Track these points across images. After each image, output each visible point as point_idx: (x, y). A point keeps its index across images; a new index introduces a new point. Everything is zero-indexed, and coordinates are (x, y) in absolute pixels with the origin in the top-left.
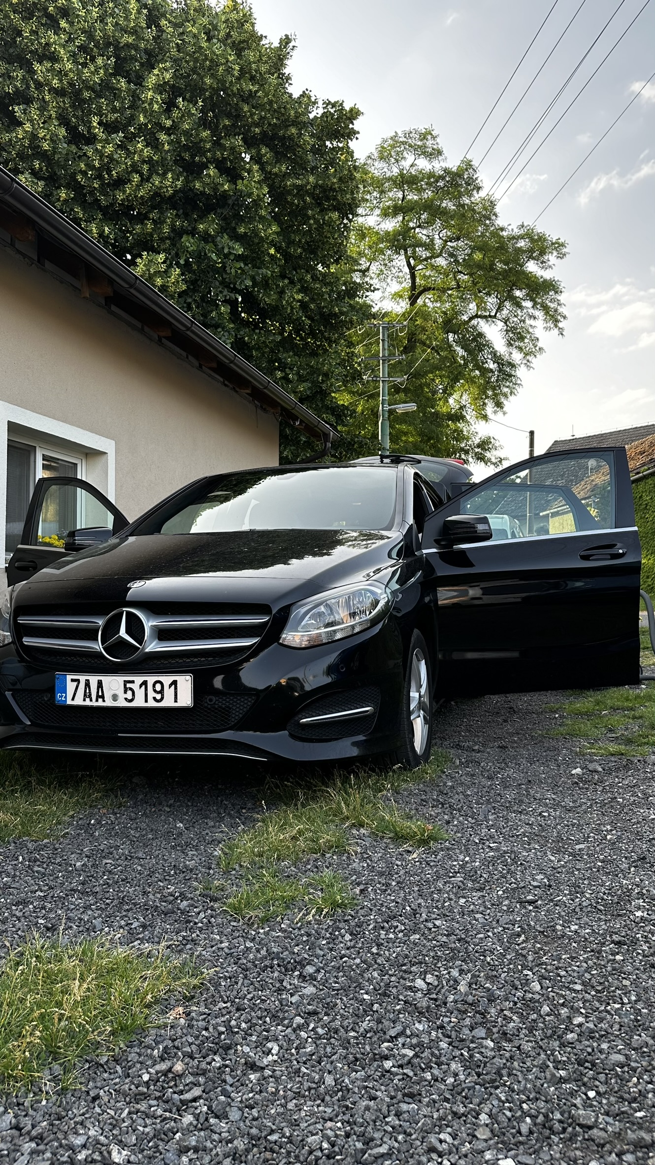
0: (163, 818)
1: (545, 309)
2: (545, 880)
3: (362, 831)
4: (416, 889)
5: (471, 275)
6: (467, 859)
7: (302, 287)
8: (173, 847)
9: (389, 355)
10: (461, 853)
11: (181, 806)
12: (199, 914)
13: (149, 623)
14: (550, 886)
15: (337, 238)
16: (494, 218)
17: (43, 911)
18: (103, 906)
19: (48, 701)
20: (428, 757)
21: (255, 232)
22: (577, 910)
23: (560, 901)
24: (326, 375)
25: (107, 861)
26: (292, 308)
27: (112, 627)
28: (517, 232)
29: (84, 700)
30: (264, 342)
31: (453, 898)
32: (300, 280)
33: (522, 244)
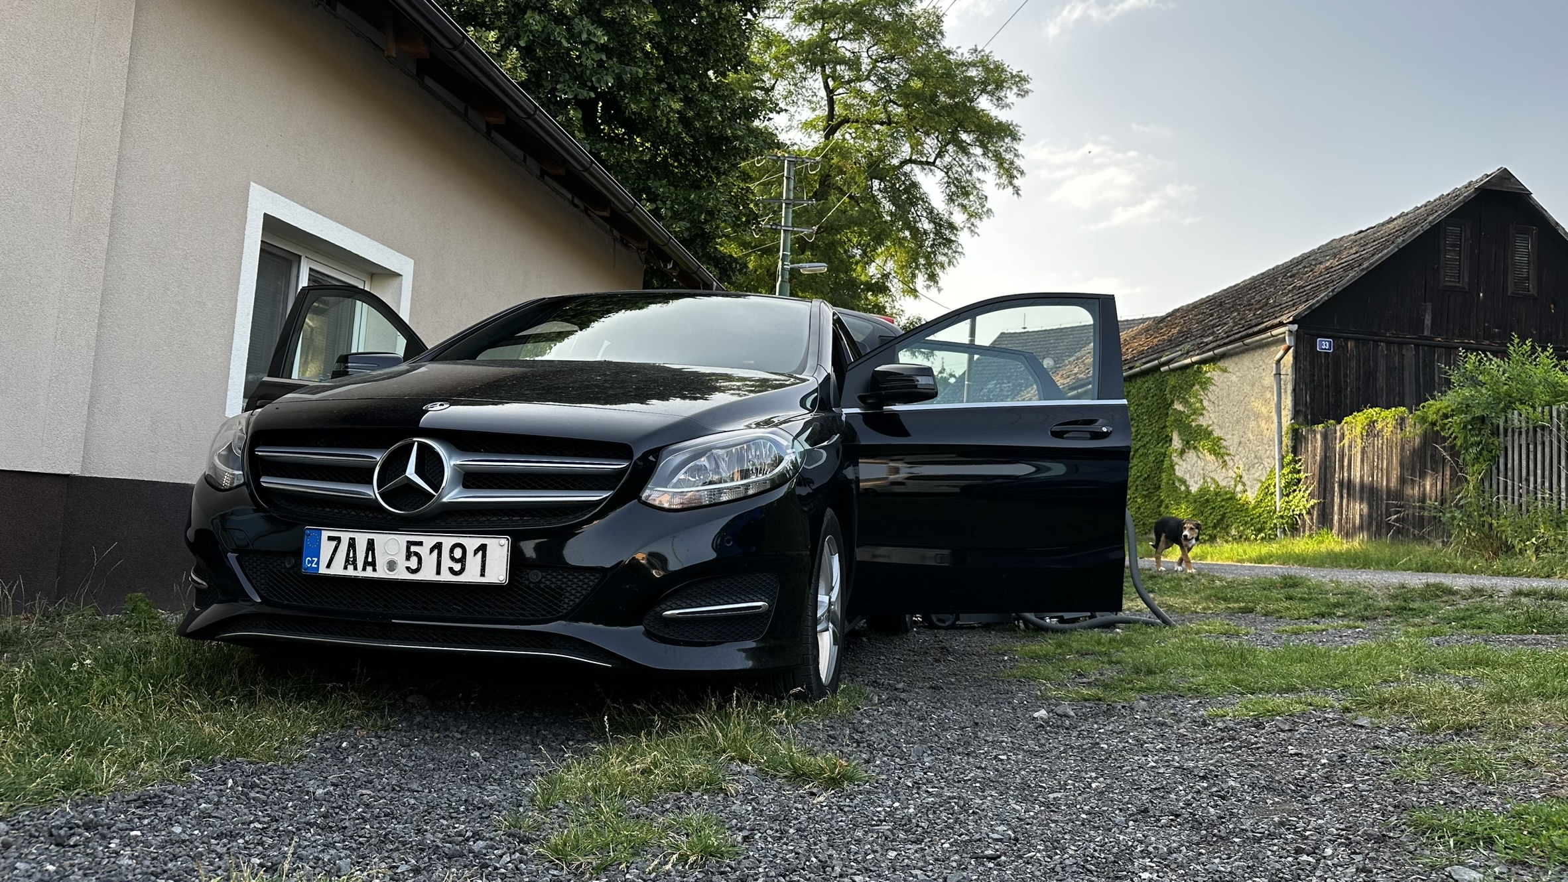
0: (450, 746)
1: (999, 159)
2: (1010, 832)
3: (746, 767)
4: (824, 838)
5: (906, 107)
6: (896, 804)
7: (686, 97)
8: (464, 781)
9: (796, 198)
10: (887, 797)
11: (478, 733)
12: (501, 857)
13: (451, 462)
14: (1016, 840)
15: (735, 39)
16: (939, 37)
17: (260, 848)
18: (354, 846)
19: (291, 568)
20: (837, 686)
21: (626, 19)
22: (1058, 869)
23: (1031, 858)
24: (711, 213)
25: (364, 792)
26: (669, 121)
27: (396, 463)
28: (968, 57)
29: (345, 568)
30: (628, 161)
31: (879, 849)
32: (683, 88)
33: (973, 73)
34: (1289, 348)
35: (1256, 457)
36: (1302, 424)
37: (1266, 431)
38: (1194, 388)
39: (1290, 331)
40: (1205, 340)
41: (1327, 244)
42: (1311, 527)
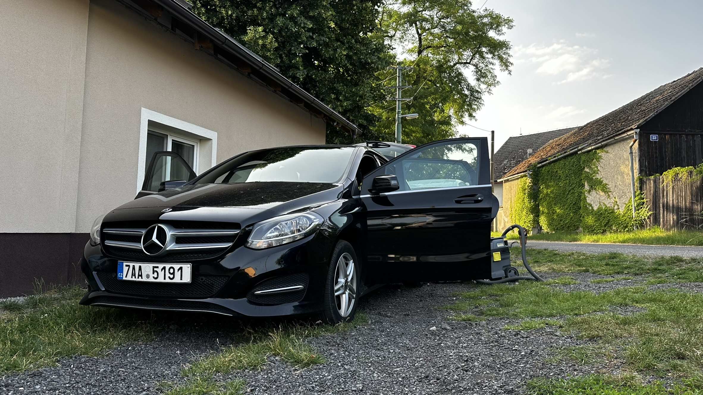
1: (501, 58)
3: (277, 358)
5: (454, 39)
6: (327, 374)
7: (349, 46)
9: (403, 85)
10: (325, 371)
15: (370, 18)
16: (470, 5)
20: (353, 317)
21: (320, 15)
24: (361, 97)
26: (341, 59)
27: (149, 234)
28: (483, 13)
29: (132, 277)
30: (325, 78)
32: (348, 43)
33: (485, 20)
34: (636, 140)
35: (623, 193)
36: (644, 176)
37: (627, 180)
38: (594, 161)
39: (636, 133)
40: (599, 138)
41: (658, 89)
42: (650, 225)
